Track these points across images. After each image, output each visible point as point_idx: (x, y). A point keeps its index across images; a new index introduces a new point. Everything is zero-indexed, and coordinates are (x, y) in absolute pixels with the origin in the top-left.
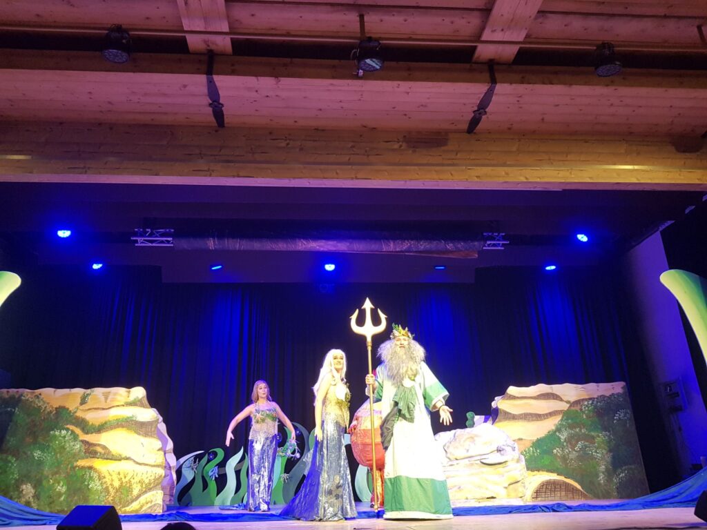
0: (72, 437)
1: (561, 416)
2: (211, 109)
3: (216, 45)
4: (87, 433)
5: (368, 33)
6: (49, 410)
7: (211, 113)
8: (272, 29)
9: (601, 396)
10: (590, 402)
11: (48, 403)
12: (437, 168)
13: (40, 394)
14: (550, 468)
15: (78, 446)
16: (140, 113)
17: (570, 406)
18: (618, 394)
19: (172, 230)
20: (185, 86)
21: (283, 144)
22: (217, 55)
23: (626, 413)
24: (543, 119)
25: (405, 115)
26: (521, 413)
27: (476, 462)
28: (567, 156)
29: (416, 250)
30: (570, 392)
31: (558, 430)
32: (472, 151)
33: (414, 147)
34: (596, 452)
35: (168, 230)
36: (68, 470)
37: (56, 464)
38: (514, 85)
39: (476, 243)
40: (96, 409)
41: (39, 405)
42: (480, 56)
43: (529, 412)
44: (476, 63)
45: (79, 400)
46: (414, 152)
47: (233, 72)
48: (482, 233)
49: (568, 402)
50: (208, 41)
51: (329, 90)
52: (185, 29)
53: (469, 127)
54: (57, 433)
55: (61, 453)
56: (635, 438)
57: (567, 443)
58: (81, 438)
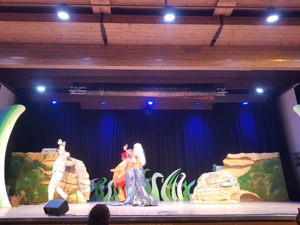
0: (40, 172)
1: (251, 166)
2: (102, 37)
3: (105, 10)
4: (46, 170)
5: (168, 4)
6: (31, 161)
7: (102, 39)
8: (128, 3)
9: (268, 158)
10: (264, 161)
11: (31, 158)
12: (197, 61)
13: (28, 155)
14: (246, 189)
15: (43, 176)
16: (73, 39)
17: (255, 162)
18: (276, 158)
19: (86, 88)
20: (91, 28)
21: (132, 52)
22: (104, 14)
23: (279, 166)
24: (243, 40)
25: (184, 38)
26: (233, 165)
27: (219, 185)
28: (254, 56)
29: (188, 96)
30: (254, 156)
31: (249, 172)
32: (213, 54)
33: (187, 52)
34: (266, 182)
35: (84, 88)
36: (39, 185)
37: (34, 183)
38: (231, 25)
39: (213, 93)
40: (49, 161)
41: (27, 159)
42: (216, 13)
43: (237, 165)
44: (215, 16)
45: (43, 157)
46: (187, 54)
47: (112, 22)
48: (216, 89)
49: (254, 161)
50: (101, 9)
51: (151, 28)
52: (92, 4)
53: (211, 43)
54: (34, 171)
55: (36, 179)
56: (283, 176)
57: (253, 178)
58: (44, 173)
